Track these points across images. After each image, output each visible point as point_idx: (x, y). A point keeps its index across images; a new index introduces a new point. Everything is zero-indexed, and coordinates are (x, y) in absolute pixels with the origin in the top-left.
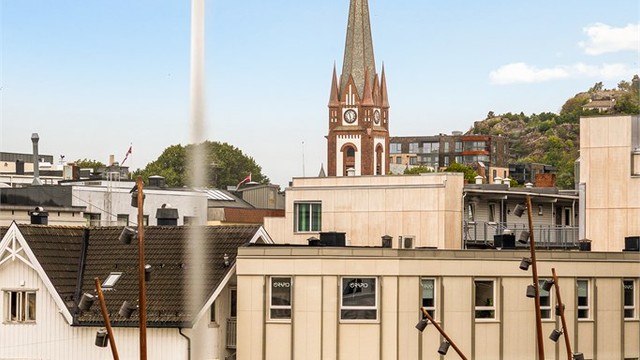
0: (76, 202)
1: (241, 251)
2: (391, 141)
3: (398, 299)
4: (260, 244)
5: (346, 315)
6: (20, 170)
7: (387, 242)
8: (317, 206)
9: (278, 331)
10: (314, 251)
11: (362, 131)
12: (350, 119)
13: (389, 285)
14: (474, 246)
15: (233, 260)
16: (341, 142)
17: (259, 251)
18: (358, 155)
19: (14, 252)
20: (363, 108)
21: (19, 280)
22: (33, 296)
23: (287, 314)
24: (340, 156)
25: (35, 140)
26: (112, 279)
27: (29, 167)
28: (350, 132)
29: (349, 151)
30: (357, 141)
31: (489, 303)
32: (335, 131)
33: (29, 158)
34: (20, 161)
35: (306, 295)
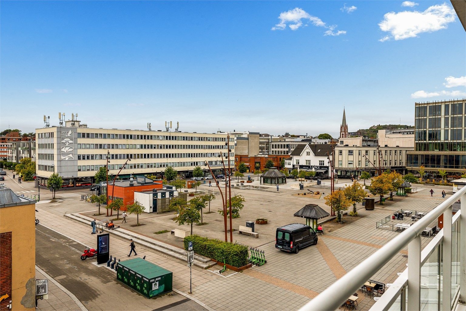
0: (312, 141)
1: (336, 147)
2: (348, 133)
3: (356, 153)
4: (338, 146)
5: (349, 155)
6: (304, 137)
7: (354, 146)
8: (343, 141)
9: (340, 157)
10: (345, 147)
11: (345, 132)
12: (343, 130)
13: (355, 151)
14: (364, 146)
15: (335, 148)
16: (342, 133)
17: (338, 147)
18: (344, 135)
19: (307, 147)
20: (345, 129)
21: (308, 150)
22: (310, 152)
23: (342, 155)
24: (342, 135)
25: (307, 134)
26: (319, 150)
27: (305, 137)
28: (343, 132)
29: (343, 134)
30: (344, 133)
31: (367, 153)
32: (341, 132)
33: (306, 136)
34: (304, 136)
35: (344, 152)
